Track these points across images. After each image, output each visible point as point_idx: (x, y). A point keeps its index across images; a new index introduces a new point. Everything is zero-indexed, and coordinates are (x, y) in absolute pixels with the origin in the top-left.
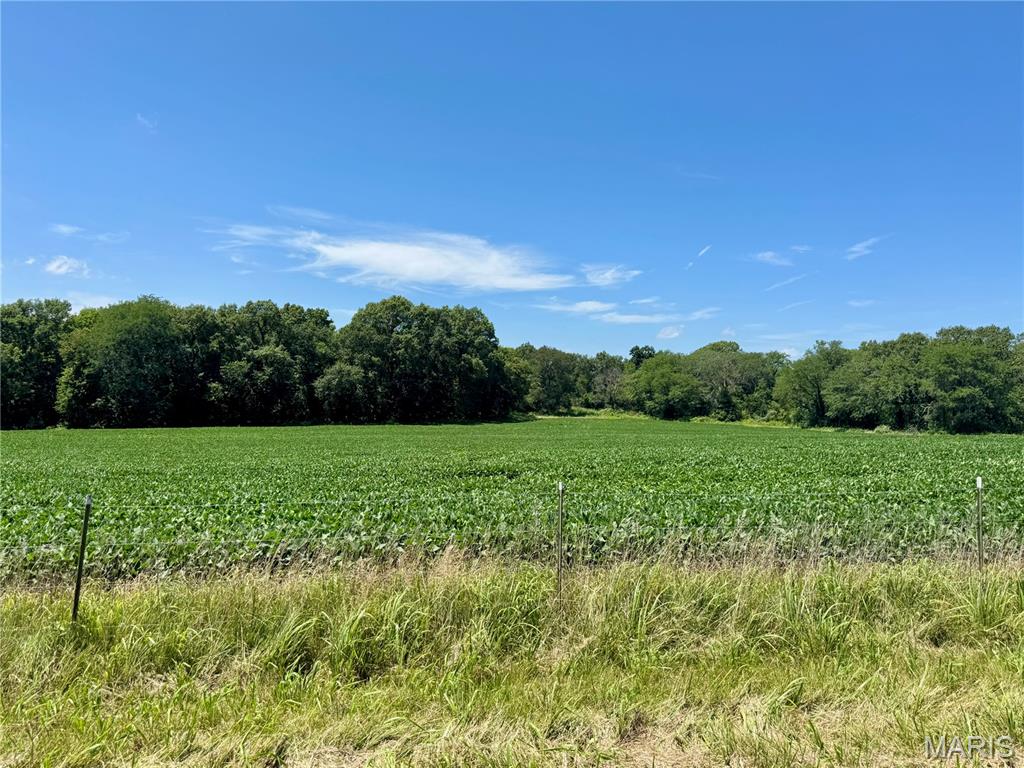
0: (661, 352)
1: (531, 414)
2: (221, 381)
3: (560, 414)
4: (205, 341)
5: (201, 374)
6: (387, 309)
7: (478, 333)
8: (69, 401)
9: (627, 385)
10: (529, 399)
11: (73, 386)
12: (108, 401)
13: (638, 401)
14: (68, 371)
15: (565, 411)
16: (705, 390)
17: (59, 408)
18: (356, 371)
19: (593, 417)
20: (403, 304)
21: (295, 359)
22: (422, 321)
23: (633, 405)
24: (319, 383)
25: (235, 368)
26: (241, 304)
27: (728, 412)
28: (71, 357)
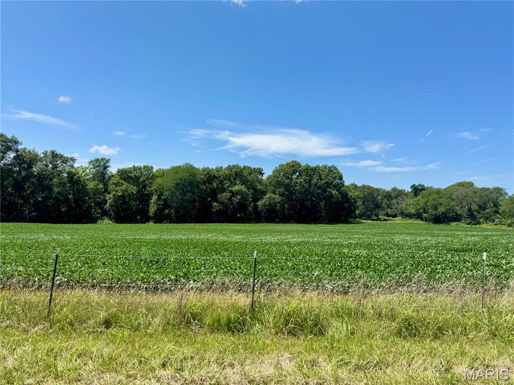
0: (427, 187)
1: (357, 219)
2: (218, 202)
3: (373, 220)
4: (210, 183)
5: (210, 199)
6: (290, 167)
7: (335, 178)
8: (156, 211)
9: (411, 205)
10: (357, 212)
11: (157, 204)
12: (170, 211)
13: (417, 214)
14: (154, 198)
15: (376, 218)
16: (457, 208)
17: (151, 214)
18: (277, 198)
19: (392, 222)
20: (298, 164)
21: (249, 192)
22: (307, 173)
23: (414, 215)
24: (260, 203)
25: (224, 196)
26: (225, 166)
27: (472, 220)
28: (156, 190)
